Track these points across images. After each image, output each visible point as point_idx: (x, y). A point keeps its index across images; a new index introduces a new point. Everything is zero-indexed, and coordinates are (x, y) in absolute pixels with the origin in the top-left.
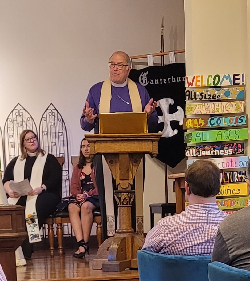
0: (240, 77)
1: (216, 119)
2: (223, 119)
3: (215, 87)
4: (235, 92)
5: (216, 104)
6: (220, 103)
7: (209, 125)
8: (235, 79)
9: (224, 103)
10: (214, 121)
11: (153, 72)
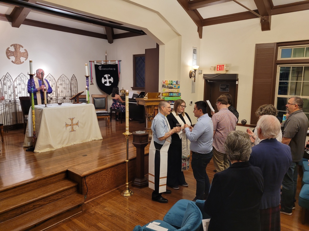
0: (178, 82)
1: (172, 93)
2: (174, 94)
3: (172, 84)
4: (177, 86)
5: (172, 89)
6: (173, 89)
7: (170, 95)
8: (177, 82)
9: (174, 89)
10: (171, 94)
11: (103, 66)
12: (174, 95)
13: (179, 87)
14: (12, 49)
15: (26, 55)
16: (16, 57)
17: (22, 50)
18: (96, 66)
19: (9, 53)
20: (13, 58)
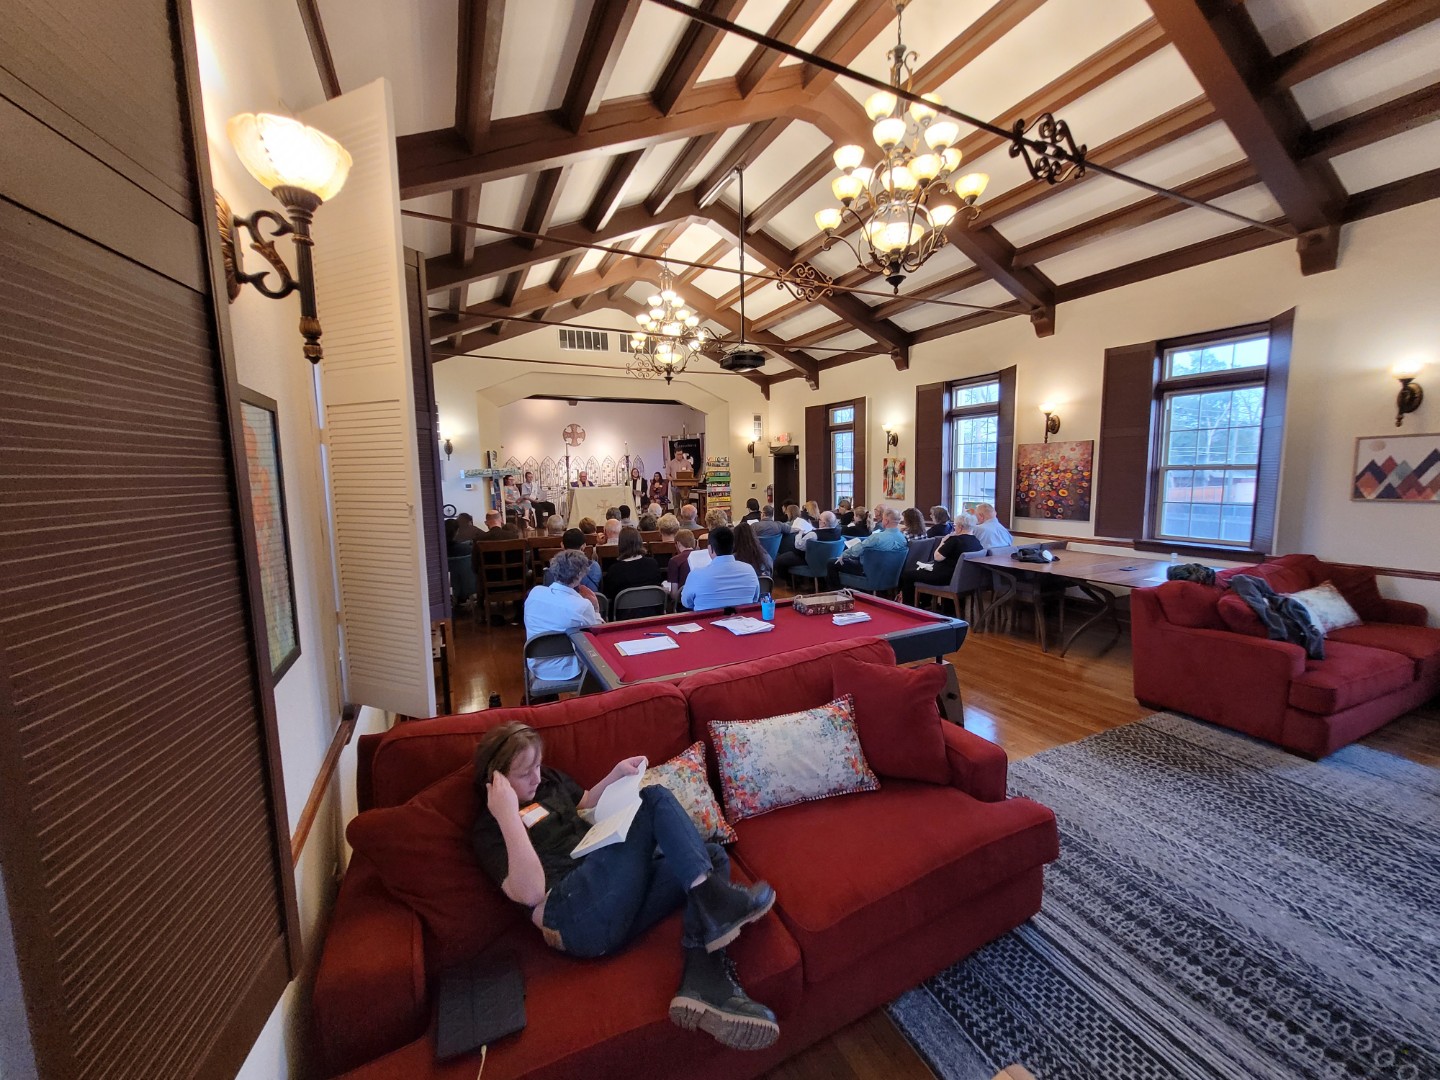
0: (728, 458)
6: (719, 467)
8: (725, 459)
11: (680, 442)
12: (722, 474)
13: (728, 465)
14: (569, 430)
15: (583, 435)
16: (573, 438)
17: (579, 430)
18: (671, 443)
19: (566, 435)
20: (569, 440)
